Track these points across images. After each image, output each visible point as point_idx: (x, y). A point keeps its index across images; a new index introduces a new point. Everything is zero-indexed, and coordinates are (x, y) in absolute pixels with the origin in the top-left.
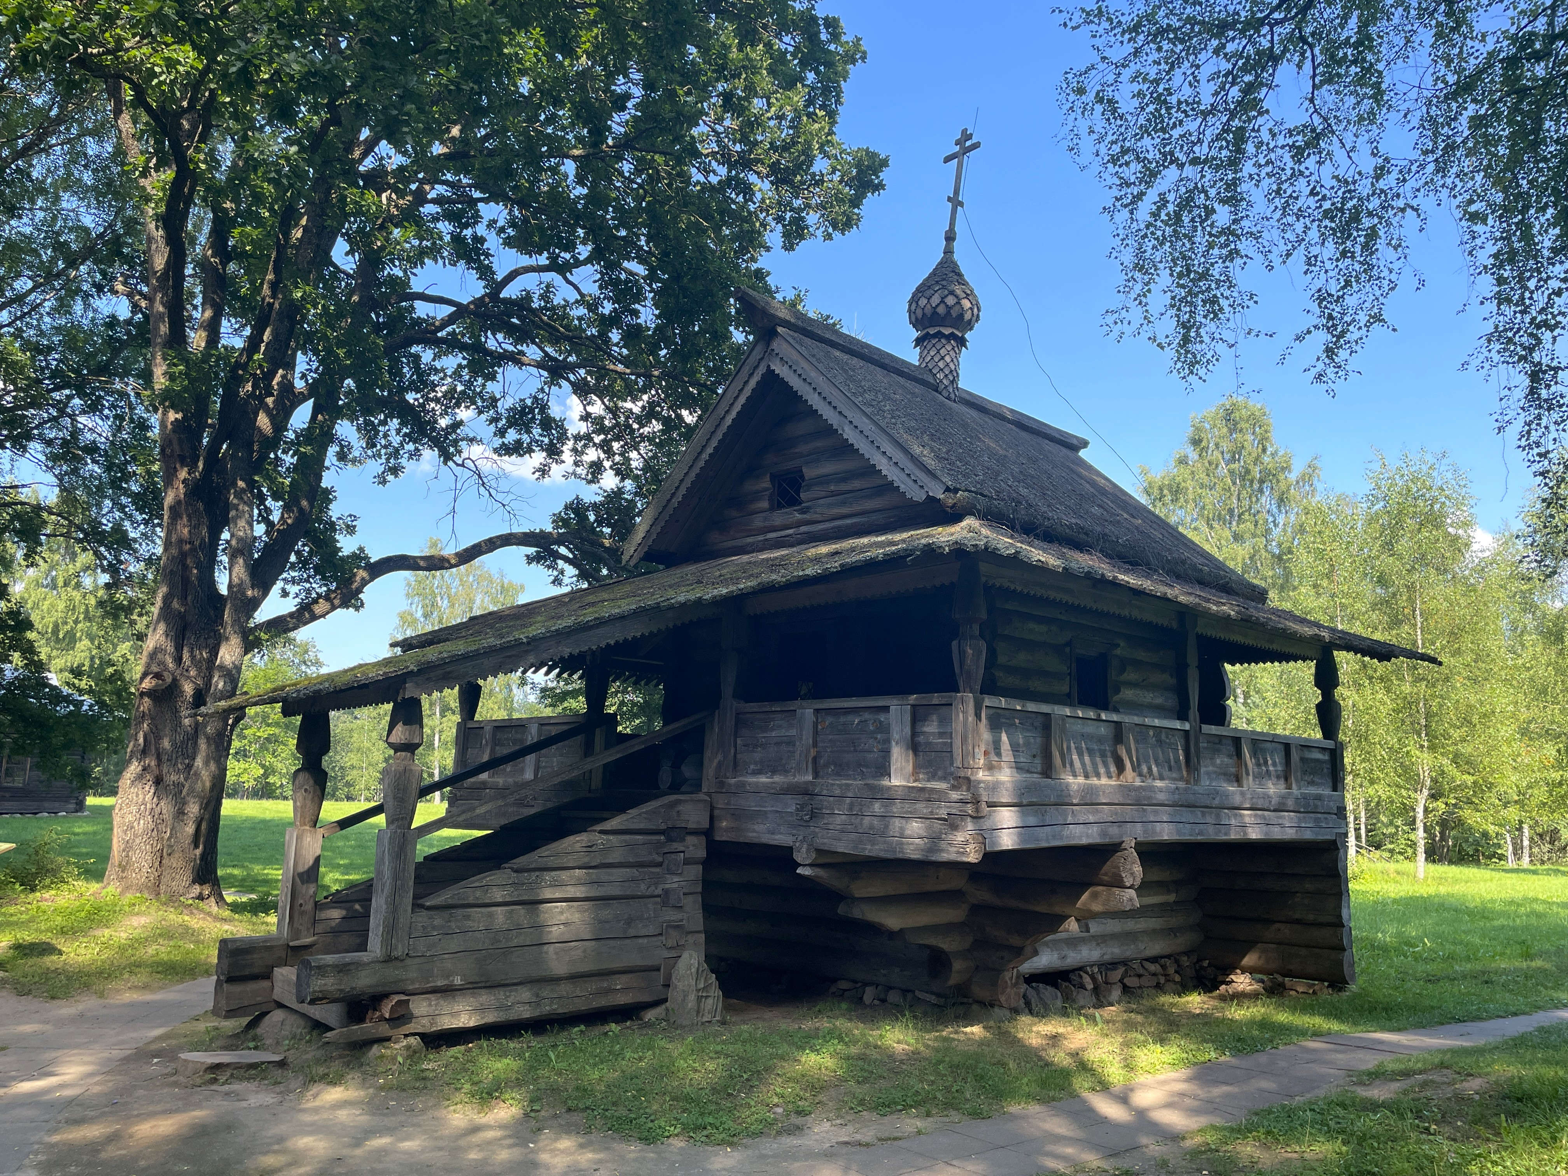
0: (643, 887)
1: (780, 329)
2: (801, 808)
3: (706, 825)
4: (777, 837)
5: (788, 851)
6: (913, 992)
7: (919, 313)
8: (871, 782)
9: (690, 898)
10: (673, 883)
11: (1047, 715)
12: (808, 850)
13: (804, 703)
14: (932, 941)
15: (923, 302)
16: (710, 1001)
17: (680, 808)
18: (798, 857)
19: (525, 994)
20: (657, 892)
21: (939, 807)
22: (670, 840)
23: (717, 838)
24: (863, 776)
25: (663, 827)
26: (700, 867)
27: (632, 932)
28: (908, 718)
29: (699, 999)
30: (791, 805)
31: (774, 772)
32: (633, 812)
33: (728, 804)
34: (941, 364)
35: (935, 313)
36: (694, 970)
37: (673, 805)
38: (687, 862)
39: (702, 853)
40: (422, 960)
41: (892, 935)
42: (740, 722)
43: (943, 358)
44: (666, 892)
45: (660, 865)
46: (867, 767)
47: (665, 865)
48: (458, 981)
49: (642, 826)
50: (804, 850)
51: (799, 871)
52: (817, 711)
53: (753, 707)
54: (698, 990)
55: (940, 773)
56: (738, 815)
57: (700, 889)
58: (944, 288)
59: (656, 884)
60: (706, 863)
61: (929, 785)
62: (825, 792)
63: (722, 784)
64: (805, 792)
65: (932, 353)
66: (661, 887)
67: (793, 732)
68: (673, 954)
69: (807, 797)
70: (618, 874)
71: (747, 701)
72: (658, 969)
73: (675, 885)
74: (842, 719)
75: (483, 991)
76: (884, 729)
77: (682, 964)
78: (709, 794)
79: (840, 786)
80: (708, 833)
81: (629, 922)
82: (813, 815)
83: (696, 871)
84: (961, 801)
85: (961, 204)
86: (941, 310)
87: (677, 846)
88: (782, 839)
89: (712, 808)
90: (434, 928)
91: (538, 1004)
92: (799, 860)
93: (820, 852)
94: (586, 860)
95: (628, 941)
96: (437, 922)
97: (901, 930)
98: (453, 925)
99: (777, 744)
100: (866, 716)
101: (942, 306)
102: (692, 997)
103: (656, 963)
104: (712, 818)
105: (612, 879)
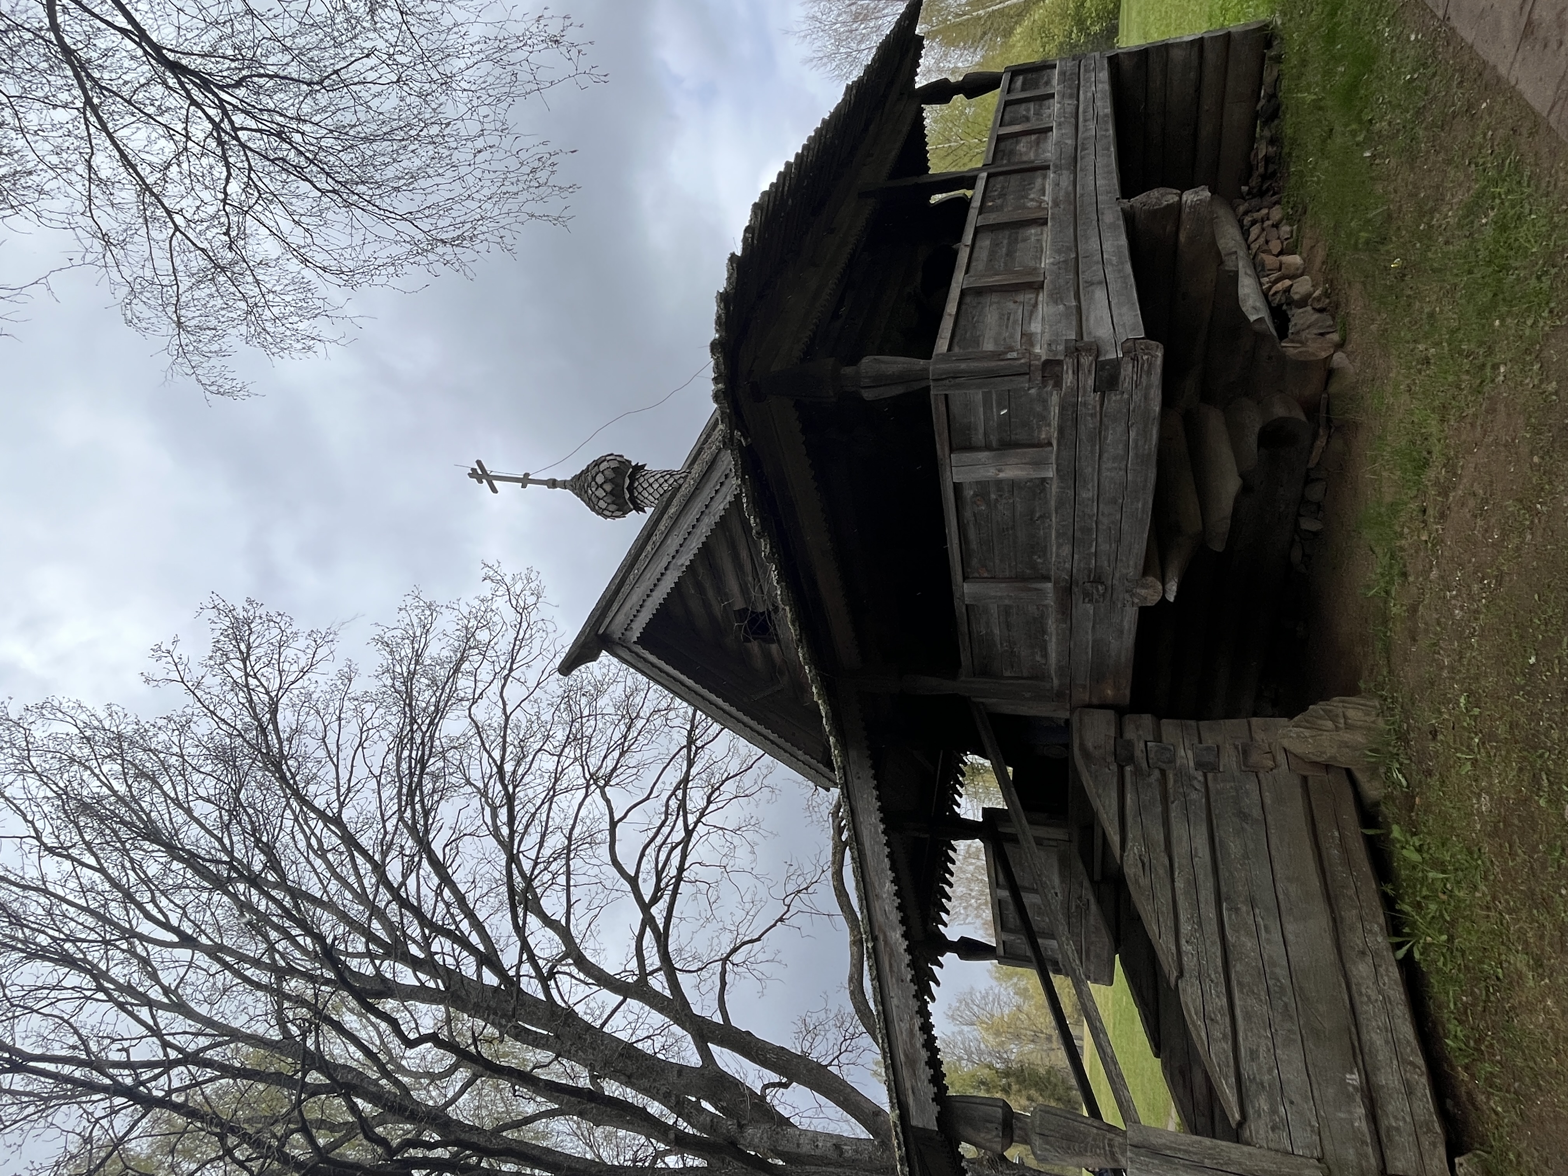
0: (1194, 796)
1: (601, 631)
2: (1088, 596)
3: (1110, 715)
4: (1126, 625)
5: (1144, 612)
6: (1308, 470)
7: (612, 507)
8: (1053, 503)
9: (1205, 735)
10: (1186, 757)
11: (963, 293)
12: (1144, 586)
13: (957, 595)
14: (1252, 440)
15: (602, 504)
16: (1351, 713)
17: (1090, 745)
18: (1153, 599)
19: (1362, 970)
20: (1201, 778)
21: (1085, 404)
22: (1131, 759)
23: (1128, 700)
24: (1044, 516)
25: (1114, 767)
26: (1164, 721)
27: (1256, 813)
28: (967, 457)
29: (1349, 727)
30: (1084, 609)
31: (1044, 632)
32: (1096, 803)
33: (1084, 687)
34: (656, 486)
35: (611, 493)
36: (1307, 733)
37: (1086, 754)
38: (1158, 739)
39: (1147, 719)
40: (1325, 1134)
41: (1246, 489)
42: (984, 671)
43: (651, 485)
44: (1199, 765)
45: (1163, 772)
46: (1032, 512)
47: (1164, 766)
48: (1354, 1078)
49: (1114, 795)
50: (1143, 592)
51: (1171, 598)
52: (965, 578)
53: (965, 658)
54: (1337, 729)
55: (1038, 408)
56: (1098, 674)
57: (1193, 723)
58: (589, 486)
59: (1191, 778)
60: (1159, 715)
61: (1055, 423)
62: (1068, 566)
63: (1059, 695)
64: (1066, 592)
65: (646, 495)
66: (1192, 771)
67: (994, 610)
68: (1281, 758)
69: (1075, 589)
70: (1179, 830)
71: (959, 664)
72: (1305, 779)
73: (1190, 754)
74: (974, 546)
75: (1365, 1037)
76: (983, 487)
77: (1298, 748)
78: (1072, 710)
79: (1059, 546)
80: (1120, 712)
81: (1243, 816)
82: (1098, 580)
83: (1169, 727)
84: (1076, 372)
85: (527, 475)
86: (608, 487)
87: (1139, 752)
88: (1129, 619)
89: (1090, 706)
90: (1274, 1111)
91: (1376, 954)
92: (1157, 598)
93: (1146, 572)
94: (1161, 872)
95: (1269, 818)
96: (1263, 1103)
97: (1241, 476)
98: (1266, 1078)
99: (1009, 626)
100: (968, 514)
101: (605, 486)
102: (1347, 736)
103: (1297, 782)
104: (1103, 706)
105: (1186, 837)
